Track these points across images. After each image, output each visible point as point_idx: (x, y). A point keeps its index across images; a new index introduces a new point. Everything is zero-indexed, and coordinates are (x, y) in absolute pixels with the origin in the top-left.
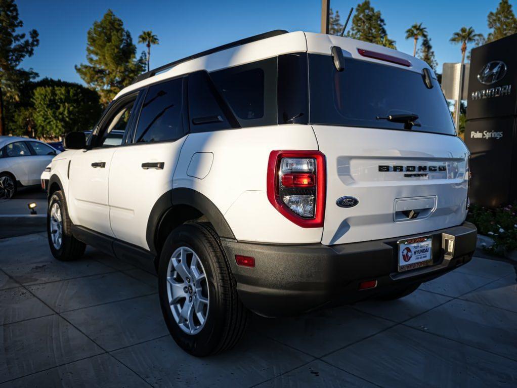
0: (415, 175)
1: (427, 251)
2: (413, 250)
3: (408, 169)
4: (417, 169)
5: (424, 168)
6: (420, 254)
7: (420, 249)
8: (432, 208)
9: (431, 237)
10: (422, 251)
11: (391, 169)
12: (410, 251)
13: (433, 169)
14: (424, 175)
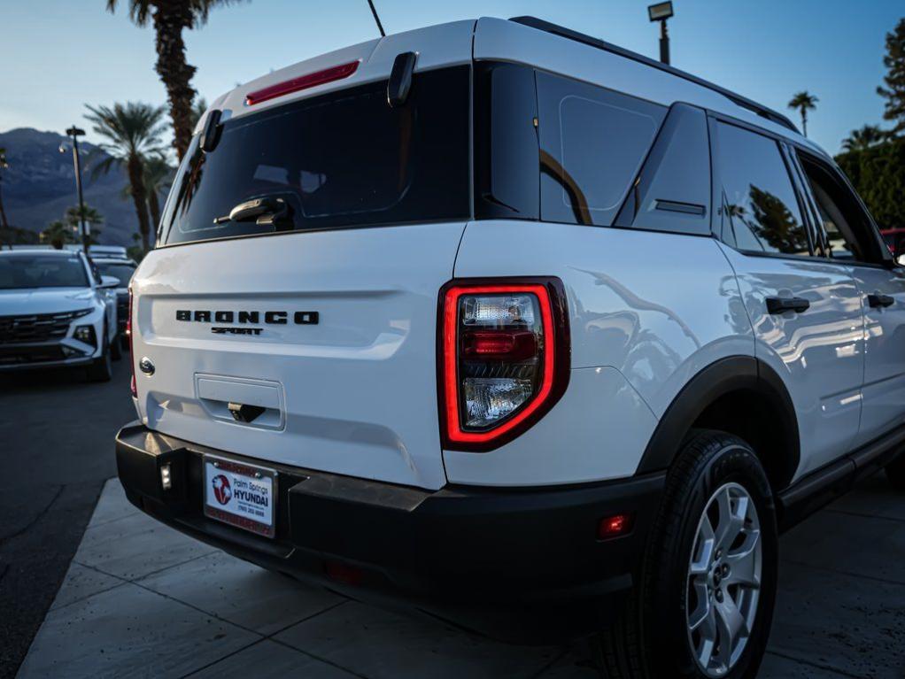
0: (232, 331)
1: (263, 502)
2: (234, 487)
3: (219, 316)
4: (236, 318)
5: (254, 317)
6: (249, 502)
7: (249, 491)
8: (278, 410)
9: (269, 475)
10: (253, 498)
11: (193, 316)
12: (228, 486)
13: (276, 318)
14: (253, 332)
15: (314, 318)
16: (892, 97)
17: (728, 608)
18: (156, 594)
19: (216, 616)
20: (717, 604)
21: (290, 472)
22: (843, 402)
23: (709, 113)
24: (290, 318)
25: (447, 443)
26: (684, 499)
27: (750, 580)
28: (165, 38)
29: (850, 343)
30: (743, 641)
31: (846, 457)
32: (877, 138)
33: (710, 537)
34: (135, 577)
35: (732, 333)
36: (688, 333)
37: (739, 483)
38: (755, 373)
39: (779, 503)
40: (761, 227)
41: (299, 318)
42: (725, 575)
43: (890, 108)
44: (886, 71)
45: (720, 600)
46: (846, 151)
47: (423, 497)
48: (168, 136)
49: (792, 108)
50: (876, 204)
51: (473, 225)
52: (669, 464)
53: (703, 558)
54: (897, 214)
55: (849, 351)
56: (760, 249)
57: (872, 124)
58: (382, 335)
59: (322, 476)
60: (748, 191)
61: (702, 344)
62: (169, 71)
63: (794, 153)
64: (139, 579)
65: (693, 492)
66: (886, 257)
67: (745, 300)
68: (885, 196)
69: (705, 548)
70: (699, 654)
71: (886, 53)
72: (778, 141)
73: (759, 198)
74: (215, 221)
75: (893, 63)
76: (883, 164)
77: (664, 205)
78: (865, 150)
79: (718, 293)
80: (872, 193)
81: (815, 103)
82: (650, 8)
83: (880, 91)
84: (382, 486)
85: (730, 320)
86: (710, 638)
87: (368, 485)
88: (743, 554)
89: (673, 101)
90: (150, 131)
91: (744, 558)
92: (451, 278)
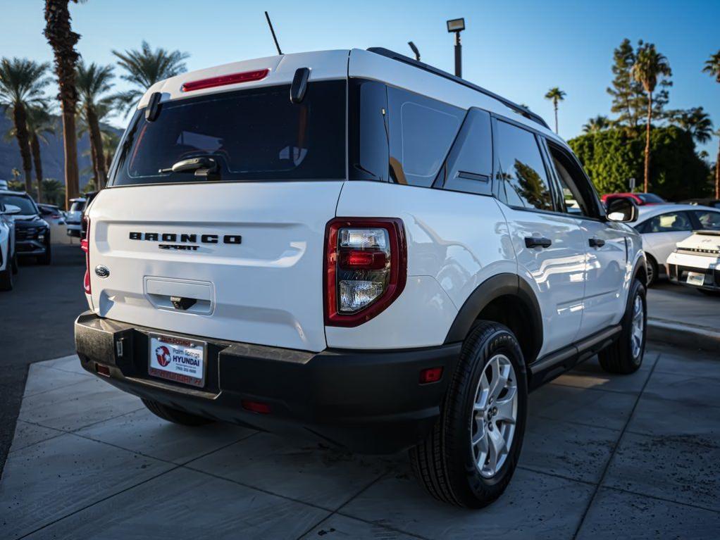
0: (175, 247)
1: (196, 363)
2: (173, 354)
3: (165, 237)
4: (179, 239)
5: (193, 238)
6: (185, 364)
7: (184, 356)
8: (210, 301)
9: (202, 345)
10: (188, 361)
11: (143, 237)
12: (168, 353)
13: (210, 239)
14: (192, 248)
15: (238, 240)
16: (617, 96)
17: (496, 436)
18: (91, 441)
19: (140, 453)
20: (489, 432)
21: (217, 343)
22: (572, 310)
23: (492, 115)
24: (221, 240)
25: (328, 322)
26: (472, 362)
27: (510, 418)
28: (53, 8)
29: (579, 272)
30: (504, 457)
31: (573, 345)
32: (607, 125)
33: (486, 387)
34: (71, 429)
35: (502, 259)
36: (475, 259)
37: (505, 355)
38: (516, 285)
39: (529, 370)
40: (523, 189)
41: (227, 239)
42: (494, 414)
43: (615, 104)
44: (614, 77)
45: (491, 429)
46: (585, 133)
47: (311, 356)
48: (53, 90)
49: (547, 98)
50: (605, 175)
51: (349, 184)
52: (464, 338)
53: (481, 402)
54: (618, 183)
55: (577, 278)
56: (522, 205)
57: (602, 115)
58: (286, 252)
59: (239, 344)
60: (514, 162)
61: (483, 266)
62: (56, 37)
63: (545, 142)
64: (75, 431)
65: (477, 358)
66: (602, 214)
67: (512, 237)
68: (611, 168)
69: (483, 394)
70: (478, 462)
71: (614, 63)
72: (536, 134)
73: (521, 168)
74: (160, 171)
75: (618, 71)
76: (610, 144)
77: (464, 175)
78: (598, 134)
79: (494, 232)
80: (602, 166)
81: (563, 96)
82: (448, 22)
83: (609, 90)
84: (283, 350)
85: (503, 252)
86: (484, 451)
87: (273, 350)
88: (506, 401)
89: (469, 107)
90: (34, 83)
91: (507, 404)
92: (334, 216)
